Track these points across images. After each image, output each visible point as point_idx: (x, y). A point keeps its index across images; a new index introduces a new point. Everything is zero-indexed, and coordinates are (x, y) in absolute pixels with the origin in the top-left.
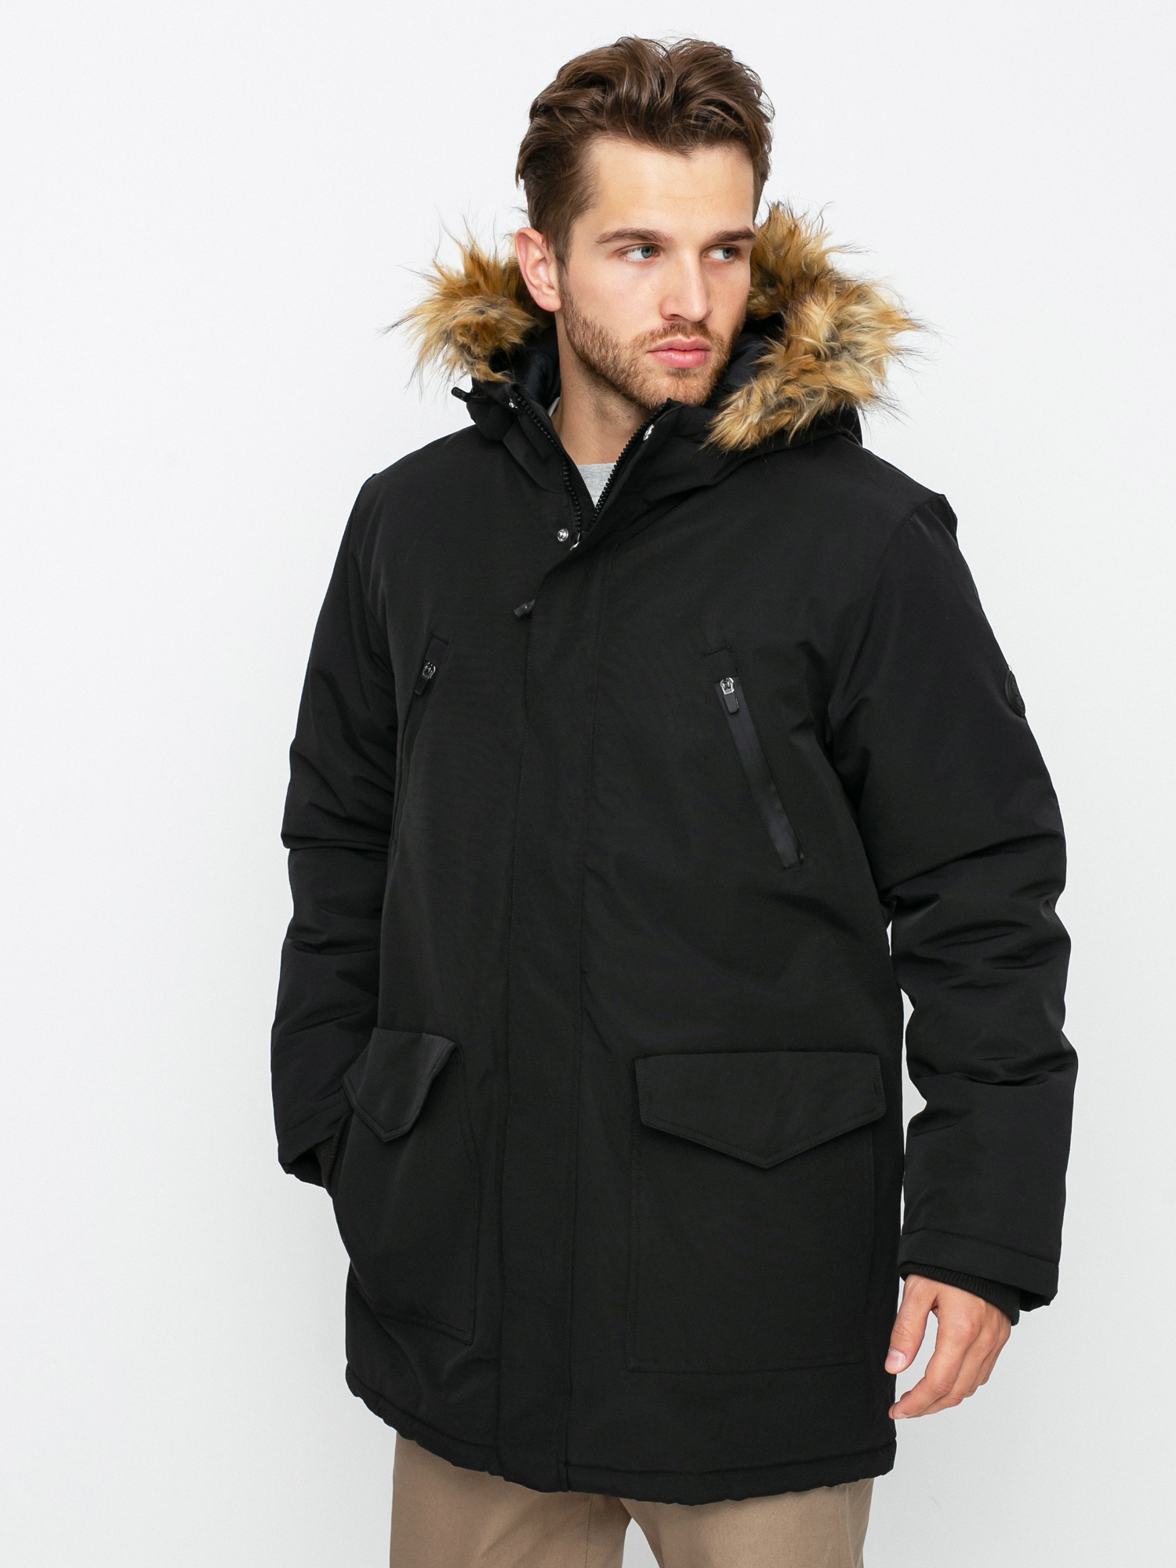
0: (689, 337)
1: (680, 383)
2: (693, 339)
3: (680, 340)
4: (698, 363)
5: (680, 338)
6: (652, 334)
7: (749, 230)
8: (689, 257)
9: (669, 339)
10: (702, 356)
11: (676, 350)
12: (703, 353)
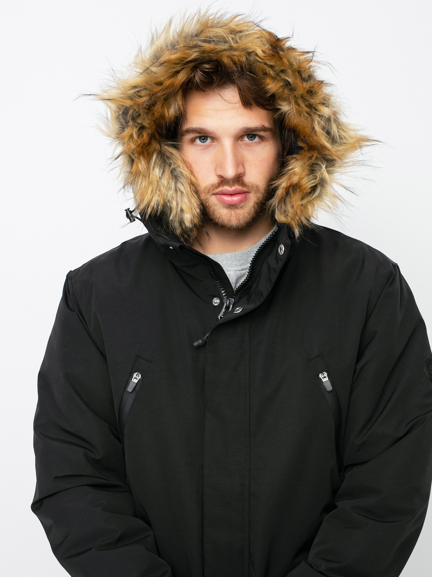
0: (231, 187)
1: (233, 212)
2: (234, 188)
3: (226, 189)
4: (241, 201)
5: (227, 188)
6: (213, 186)
7: (263, 126)
8: (227, 143)
9: (220, 189)
10: (243, 197)
11: (226, 194)
12: (243, 195)
